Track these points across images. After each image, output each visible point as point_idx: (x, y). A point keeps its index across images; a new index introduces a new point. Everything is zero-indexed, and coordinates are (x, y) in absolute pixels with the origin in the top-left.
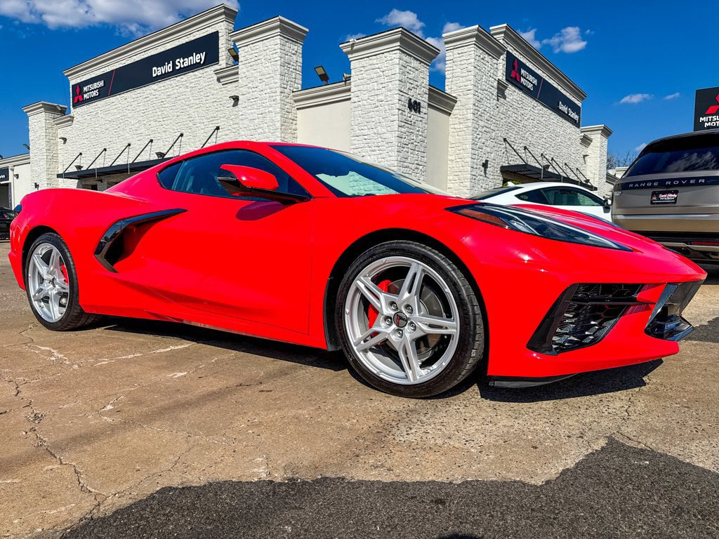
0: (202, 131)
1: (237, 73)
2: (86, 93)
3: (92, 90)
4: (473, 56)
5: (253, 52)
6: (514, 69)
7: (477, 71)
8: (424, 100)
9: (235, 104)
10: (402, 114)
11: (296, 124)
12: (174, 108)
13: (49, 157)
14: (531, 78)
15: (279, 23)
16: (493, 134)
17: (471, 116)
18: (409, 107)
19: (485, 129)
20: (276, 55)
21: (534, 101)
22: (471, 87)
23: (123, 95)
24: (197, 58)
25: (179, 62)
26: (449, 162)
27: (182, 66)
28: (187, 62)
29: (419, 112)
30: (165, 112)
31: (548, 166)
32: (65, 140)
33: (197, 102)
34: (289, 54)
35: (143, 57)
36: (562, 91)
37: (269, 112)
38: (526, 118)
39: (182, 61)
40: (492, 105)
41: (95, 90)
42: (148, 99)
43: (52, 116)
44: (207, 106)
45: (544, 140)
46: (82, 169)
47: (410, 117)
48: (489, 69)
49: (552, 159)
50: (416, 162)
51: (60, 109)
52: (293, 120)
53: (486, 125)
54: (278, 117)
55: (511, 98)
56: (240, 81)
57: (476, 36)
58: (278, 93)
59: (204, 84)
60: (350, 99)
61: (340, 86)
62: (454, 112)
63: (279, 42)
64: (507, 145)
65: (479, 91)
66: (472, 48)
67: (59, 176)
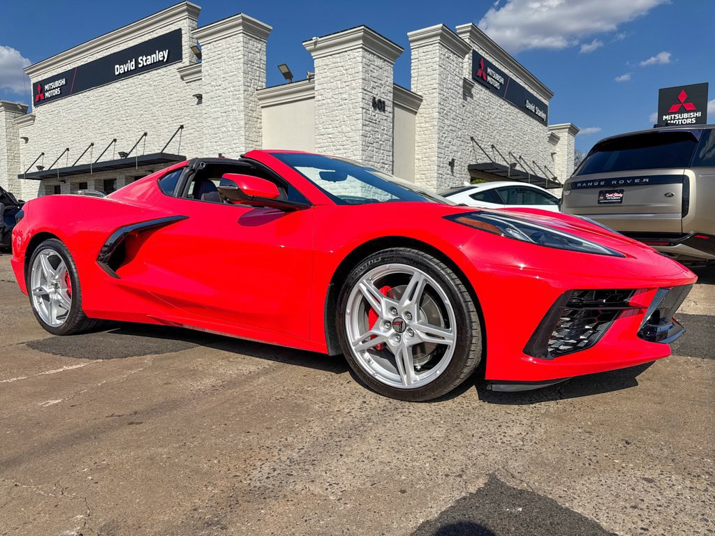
0: (167, 130)
1: (200, 71)
2: (47, 91)
3: (54, 89)
4: (438, 55)
5: (216, 50)
6: (480, 67)
7: (442, 70)
8: (388, 98)
9: (200, 102)
10: (366, 113)
11: (260, 123)
12: (138, 106)
13: (10, 157)
14: (498, 77)
15: (241, 20)
16: (459, 133)
17: (436, 115)
18: (373, 106)
19: (450, 128)
20: (240, 53)
21: (501, 100)
22: (436, 86)
23: (86, 93)
24: (160, 56)
25: (142, 60)
26: (416, 161)
27: (145, 64)
28: (150, 60)
29: (384, 111)
30: (129, 111)
31: (515, 164)
32: (26, 139)
33: (161, 100)
34: (252, 52)
35: (105, 55)
36: (529, 90)
37: (233, 110)
38: (493, 117)
39: (144, 59)
40: (458, 104)
41: (56, 88)
42: (110, 97)
43: (13, 115)
44: (171, 104)
45: (511, 138)
46: (44, 170)
47: (375, 116)
48: (454, 68)
49: (520, 157)
50: (381, 161)
51: (21, 108)
52: (258, 118)
53: (452, 123)
54: (242, 116)
55: (478, 96)
56: (203, 79)
57: (441, 35)
58: (242, 92)
59: (168, 83)
60: (314, 97)
61: (304, 85)
62: (420, 111)
63: (242, 40)
64: (475, 143)
65: (445, 90)
66: (437, 46)
67: (20, 177)
